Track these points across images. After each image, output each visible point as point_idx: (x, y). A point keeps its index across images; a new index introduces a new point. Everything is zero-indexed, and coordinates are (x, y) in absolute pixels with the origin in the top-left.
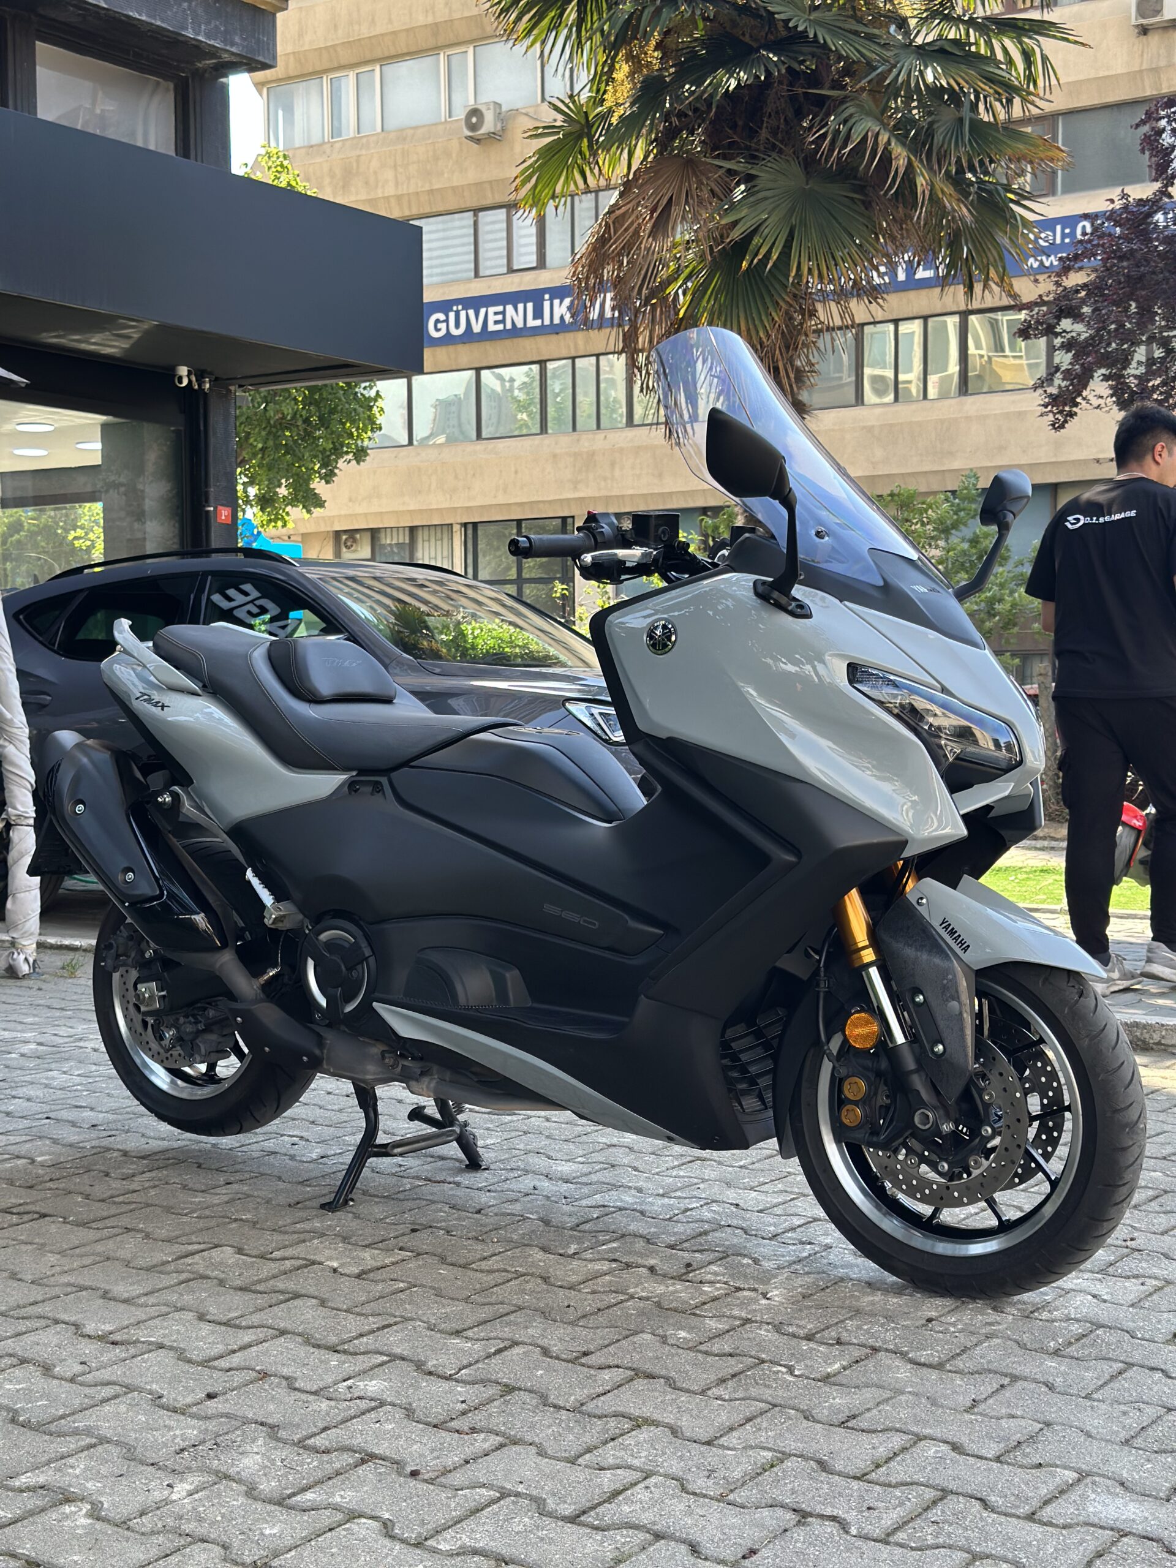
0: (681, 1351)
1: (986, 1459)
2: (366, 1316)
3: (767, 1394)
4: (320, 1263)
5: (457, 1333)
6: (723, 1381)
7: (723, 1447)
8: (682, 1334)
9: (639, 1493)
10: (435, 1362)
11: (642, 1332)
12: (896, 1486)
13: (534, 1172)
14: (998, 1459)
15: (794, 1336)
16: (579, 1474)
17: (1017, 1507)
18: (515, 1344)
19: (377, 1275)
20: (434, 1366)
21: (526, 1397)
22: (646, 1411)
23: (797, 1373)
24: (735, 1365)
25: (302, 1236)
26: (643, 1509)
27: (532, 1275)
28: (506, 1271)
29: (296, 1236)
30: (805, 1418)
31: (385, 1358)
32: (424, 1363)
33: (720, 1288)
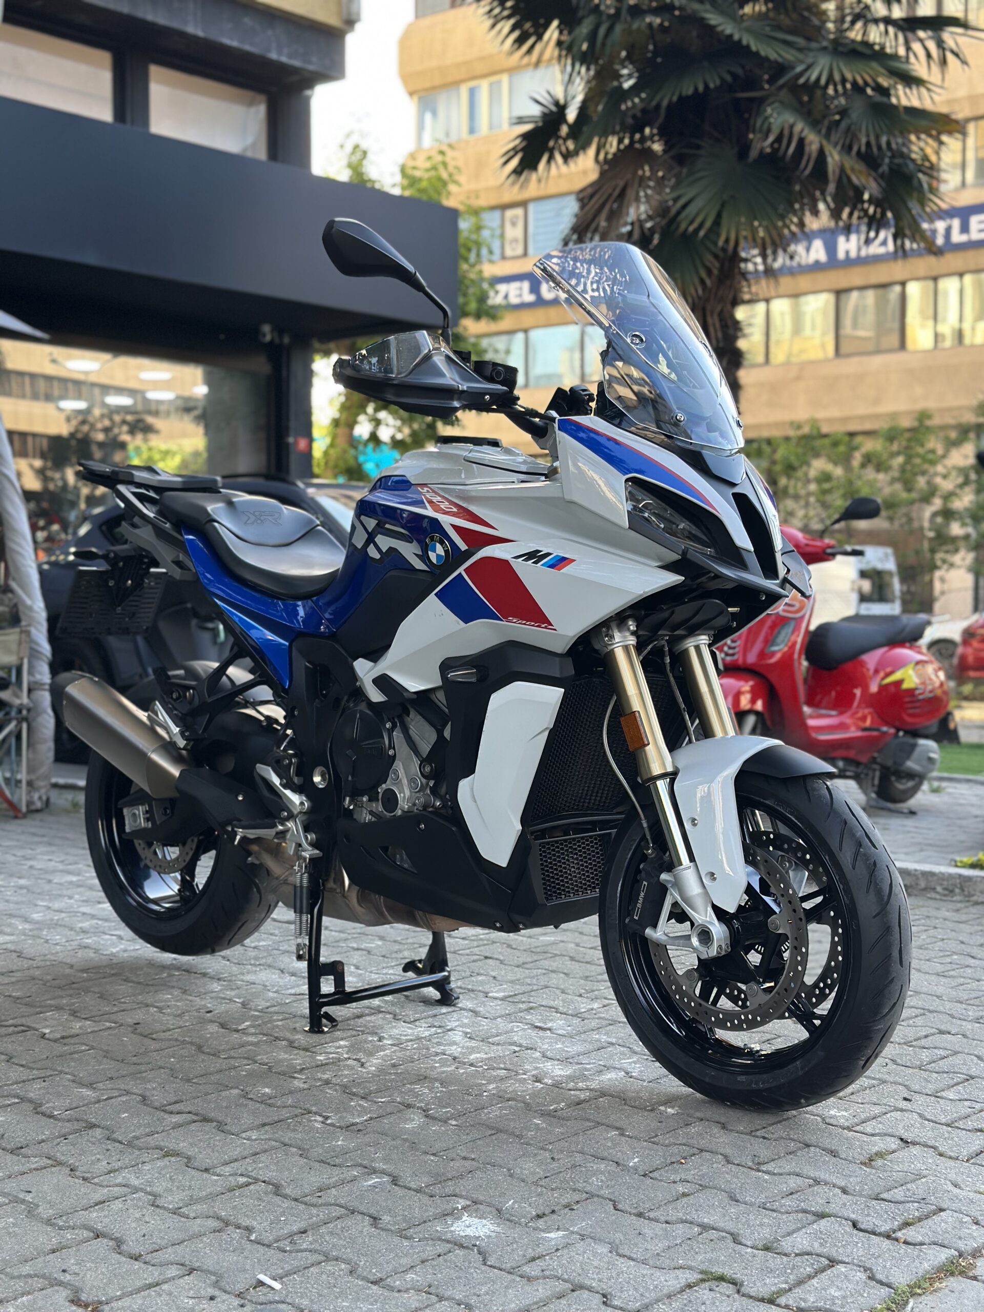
0: (251, 1103)
1: (410, 1189)
2: (32, 1069)
3: (288, 1136)
4: (37, 1030)
5: (91, 1086)
6: (264, 1125)
7: (215, 1174)
8: (267, 1090)
9: (117, 1205)
10: (51, 1104)
11: (237, 1088)
12: (320, 1205)
13: (274, 968)
14: (418, 1191)
15: (354, 1094)
16: (85, 1189)
17: (395, 1224)
18: (128, 1093)
19: (73, 1041)
20: (48, 1108)
21: (98, 1132)
22: (182, 1146)
23: (329, 1121)
24: (285, 1113)
25: (43, 1010)
26: (105, 1217)
27: (191, 1043)
28: (177, 1040)
29: (38, 1010)
30: (301, 1155)
31: (17, 1101)
32: (41, 1105)
33: (333, 1058)
